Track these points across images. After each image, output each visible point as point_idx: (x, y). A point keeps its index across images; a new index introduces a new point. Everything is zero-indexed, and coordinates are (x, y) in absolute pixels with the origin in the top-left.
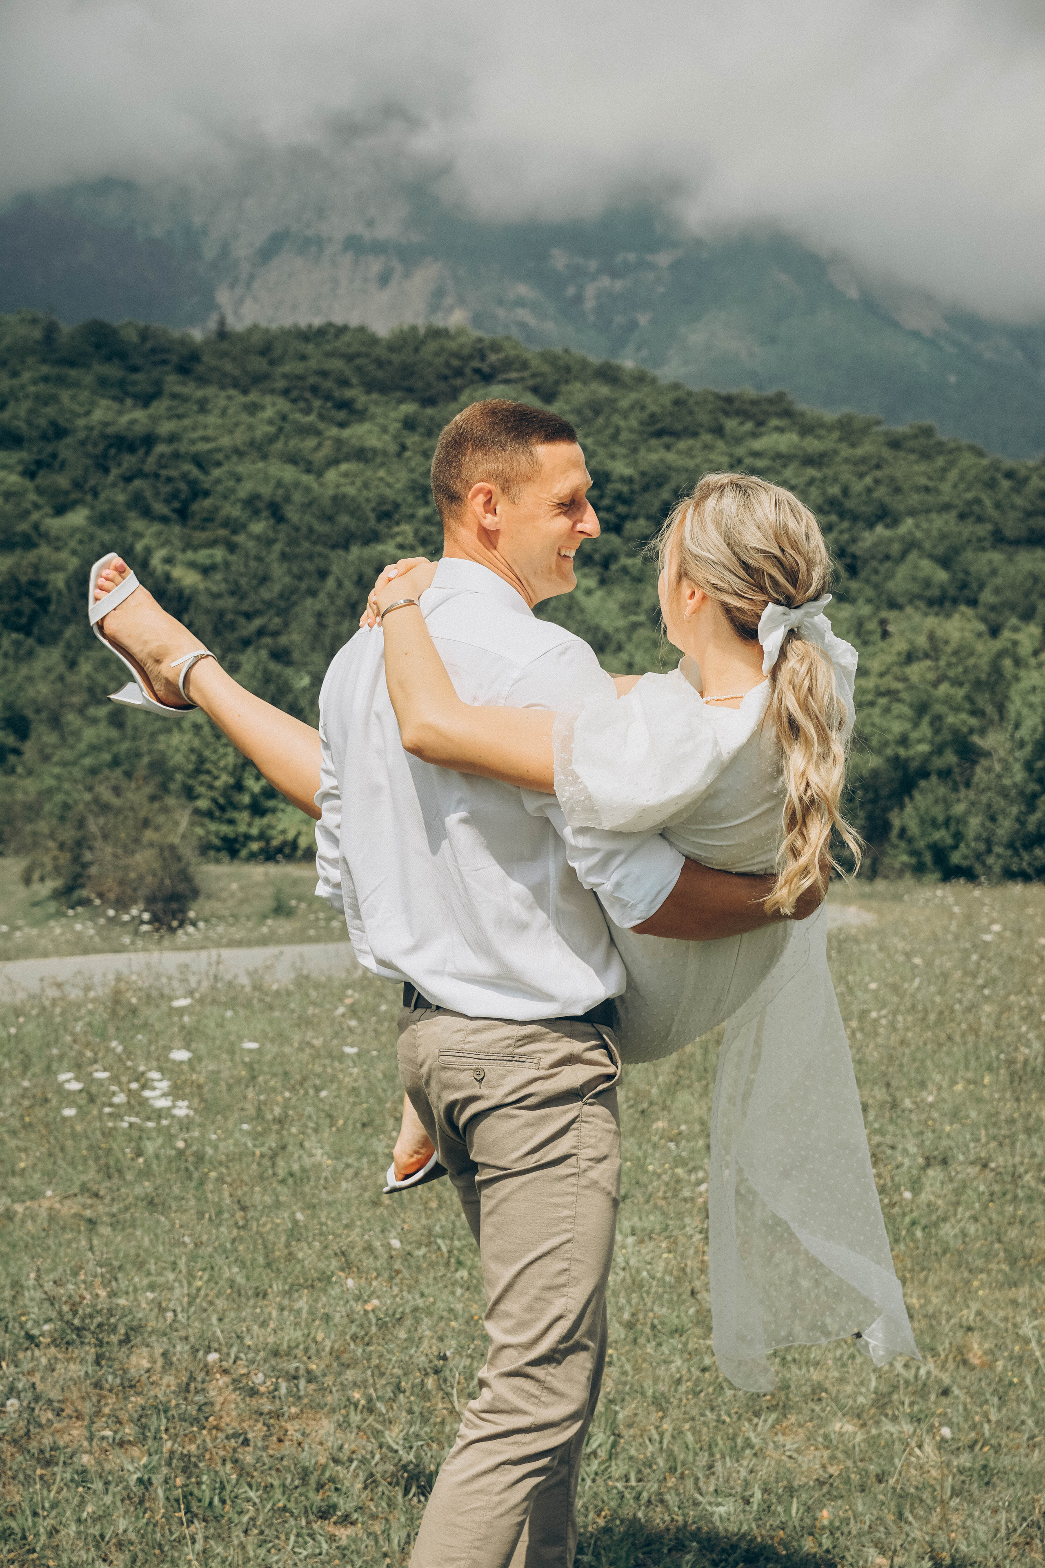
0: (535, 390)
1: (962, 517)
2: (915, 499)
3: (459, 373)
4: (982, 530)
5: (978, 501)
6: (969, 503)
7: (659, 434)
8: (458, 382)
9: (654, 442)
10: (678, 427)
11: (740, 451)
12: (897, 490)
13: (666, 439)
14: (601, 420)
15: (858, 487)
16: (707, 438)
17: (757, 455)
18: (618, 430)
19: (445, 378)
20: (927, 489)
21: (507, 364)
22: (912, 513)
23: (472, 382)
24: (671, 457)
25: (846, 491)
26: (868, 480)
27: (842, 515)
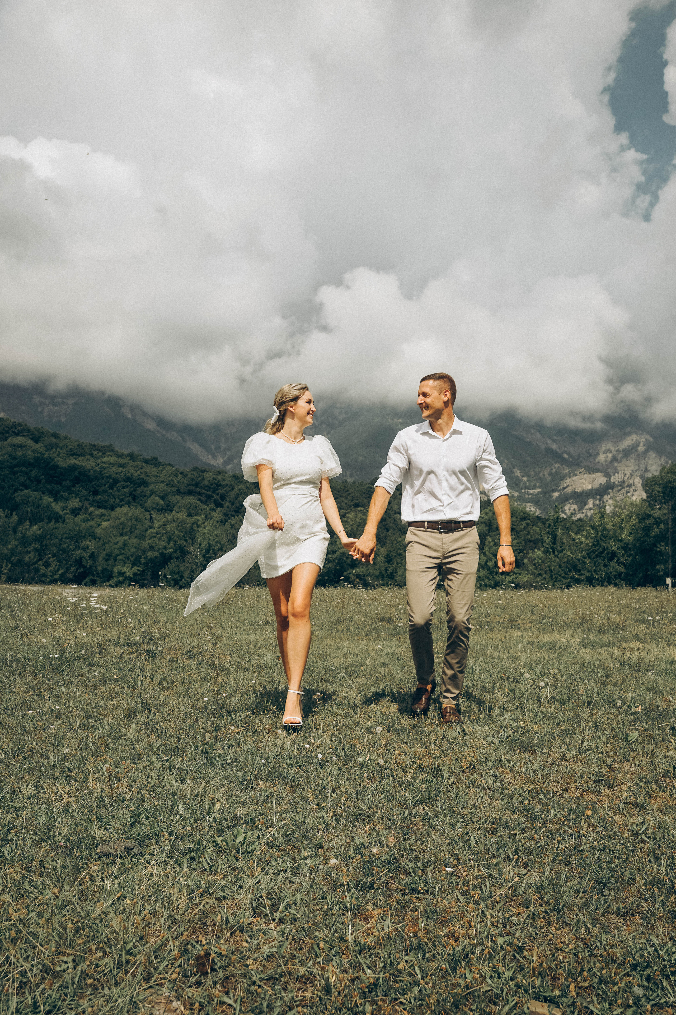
0: (32, 439)
1: (167, 485)
2: (153, 479)
3: (7, 432)
4: (174, 489)
5: (173, 481)
6: (169, 481)
7: (73, 455)
8: (7, 435)
9: (71, 457)
10: (79, 453)
11: (99, 461)
12: (148, 476)
13: (75, 457)
14: (54, 449)
15: (135, 475)
16: (89, 457)
17: (104, 463)
18: (60, 453)
19: (3, 434)
20: (157, 476)
21: (23, 431)
22: (153, 483)
23: (12, 435)
24: (77, 462)
25: (132, 475)
26: (139, 472)
27: (131, 483)
